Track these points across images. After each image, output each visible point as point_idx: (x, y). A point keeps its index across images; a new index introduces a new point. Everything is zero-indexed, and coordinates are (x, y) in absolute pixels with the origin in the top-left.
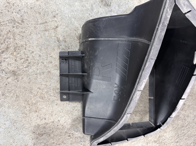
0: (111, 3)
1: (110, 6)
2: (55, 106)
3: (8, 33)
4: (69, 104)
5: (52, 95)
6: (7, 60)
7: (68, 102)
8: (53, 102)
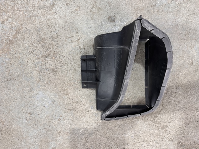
0: (115, 20)
1: (114, 21)
2: (79, 91)
3: (49, 45)
4: (88, 90)
5: (77, 84)
6: (49, 62)
7: (87, 89)
8: (77, 88)
